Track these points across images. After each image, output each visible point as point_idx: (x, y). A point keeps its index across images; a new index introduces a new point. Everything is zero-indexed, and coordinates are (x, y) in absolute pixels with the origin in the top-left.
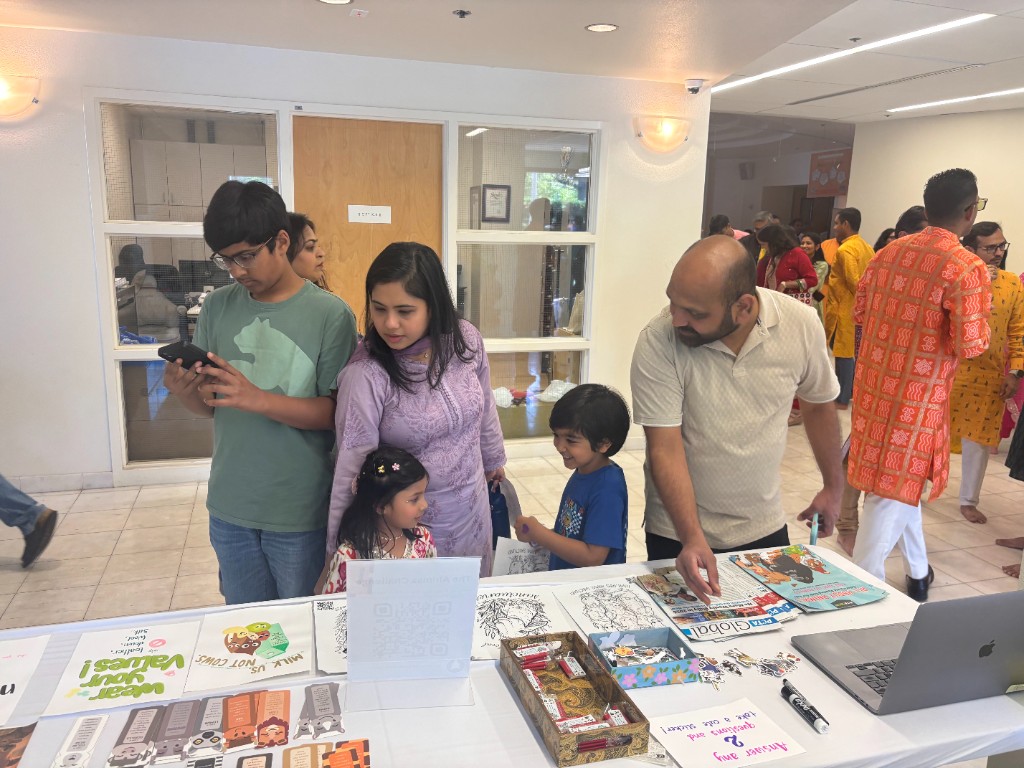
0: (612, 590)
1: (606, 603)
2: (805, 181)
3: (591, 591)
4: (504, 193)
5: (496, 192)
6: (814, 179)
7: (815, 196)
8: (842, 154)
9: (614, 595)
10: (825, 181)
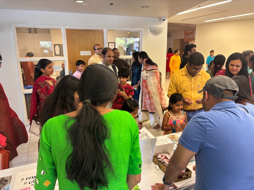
0: (164, 140)
1: (164, 142)
2: (183, 38)
3: (160, 140)
4: (113, 44)
5: (112, 44)
6: (185, 37)
7: (185, 41)
8: (191, 31)
9: (165, 140)
10: (188, 38)
